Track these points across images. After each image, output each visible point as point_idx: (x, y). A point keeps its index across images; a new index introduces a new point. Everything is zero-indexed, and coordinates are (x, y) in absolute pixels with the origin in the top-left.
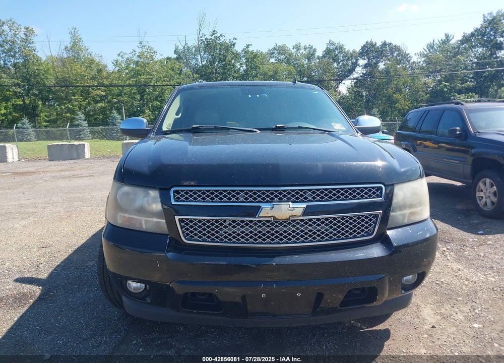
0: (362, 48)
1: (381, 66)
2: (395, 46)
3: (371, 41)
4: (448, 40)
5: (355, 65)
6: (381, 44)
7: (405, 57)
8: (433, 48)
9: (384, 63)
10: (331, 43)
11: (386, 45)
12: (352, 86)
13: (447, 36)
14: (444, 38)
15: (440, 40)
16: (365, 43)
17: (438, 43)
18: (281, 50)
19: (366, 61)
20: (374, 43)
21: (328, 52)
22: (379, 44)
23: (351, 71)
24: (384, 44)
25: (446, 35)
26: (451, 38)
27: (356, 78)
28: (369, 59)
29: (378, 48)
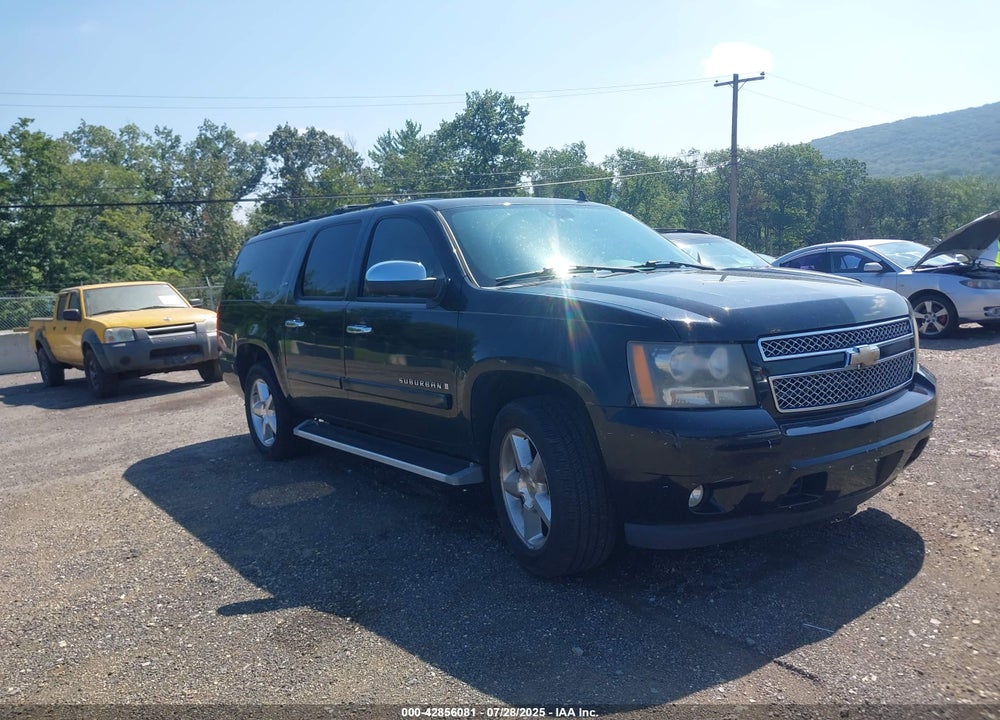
0: (272, 138)
1: (311, 173)
2: (332, 138)
3: (286, 126)
4: (412, 133)
5: (261, 169)
6: (305, 132)
7: (352, 159)
8: (389, 145)
9: (314, 167)
10: (208, 126)
11: (316, 134)
12: (257, 211)
13: (410, 125)
14: (405, 129)
15: (399, 132)
16: (275, 129)
17: (397, 137)
18: (96, 136)
19: (281, 164)
20: (292, 129)
21: (203, 143)
22: (302, 132)
23: (253, 182)
24: (312, 133)
25: (408, 123)
26: (417, 129)
27: (264, 197)
28: (287, 160)
29: (301, 138)
